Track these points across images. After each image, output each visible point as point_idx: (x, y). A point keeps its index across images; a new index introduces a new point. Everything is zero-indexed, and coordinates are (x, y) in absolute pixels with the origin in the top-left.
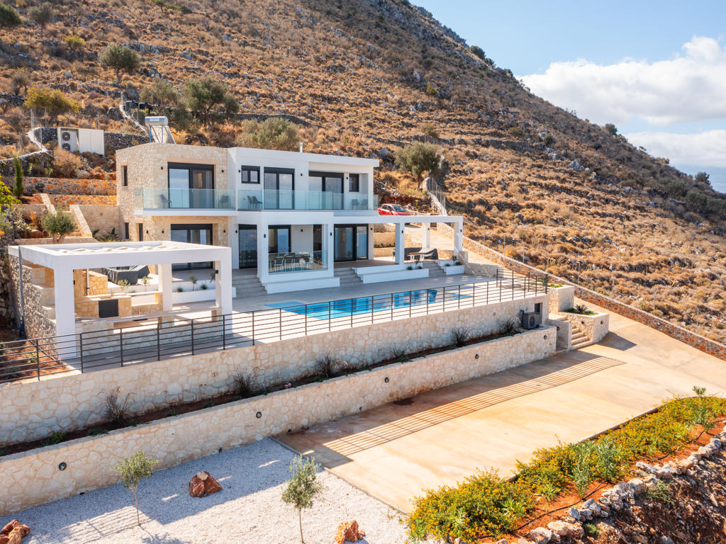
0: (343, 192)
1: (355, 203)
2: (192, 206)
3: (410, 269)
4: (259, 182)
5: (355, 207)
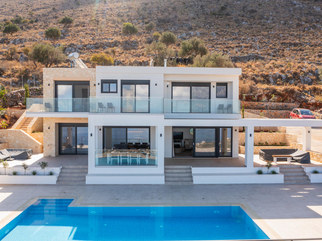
0: (210, 98)
1: (221, 108)
2: (74, 111)
3: (260, 173)
4: (117, 92)
5: (221, 111)
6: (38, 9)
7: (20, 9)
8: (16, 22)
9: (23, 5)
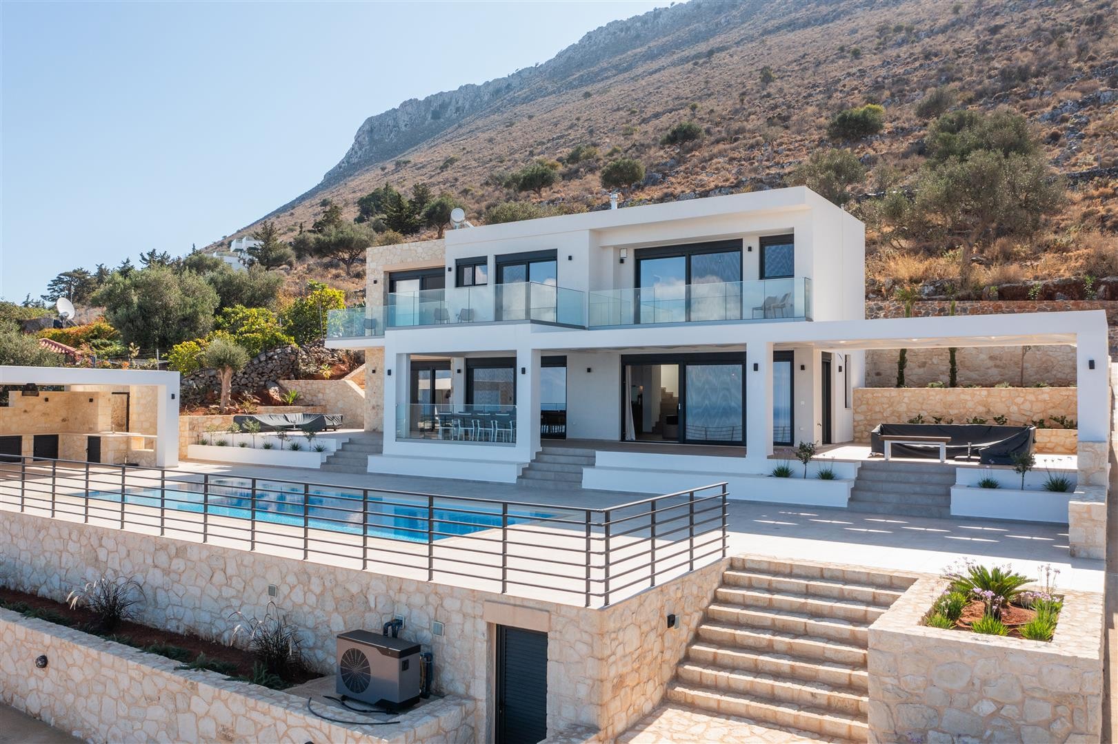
3: (781, 473)
6: (657, 116)
7: (611, 126)
8: (571, 161)
9: (621, 112)
